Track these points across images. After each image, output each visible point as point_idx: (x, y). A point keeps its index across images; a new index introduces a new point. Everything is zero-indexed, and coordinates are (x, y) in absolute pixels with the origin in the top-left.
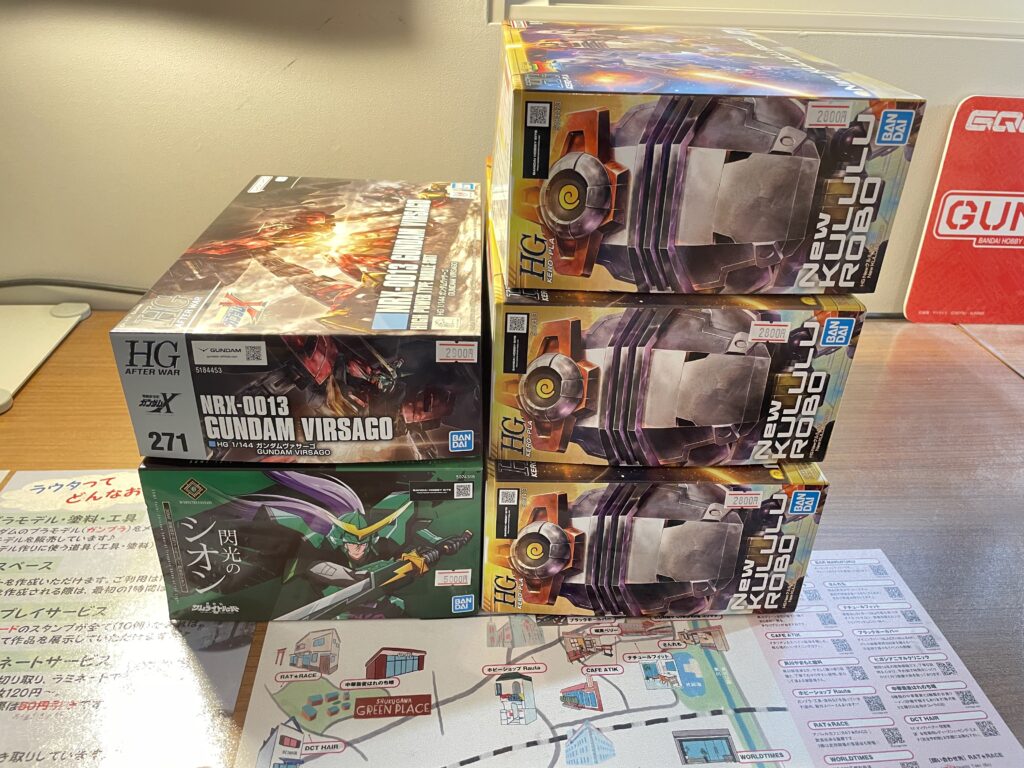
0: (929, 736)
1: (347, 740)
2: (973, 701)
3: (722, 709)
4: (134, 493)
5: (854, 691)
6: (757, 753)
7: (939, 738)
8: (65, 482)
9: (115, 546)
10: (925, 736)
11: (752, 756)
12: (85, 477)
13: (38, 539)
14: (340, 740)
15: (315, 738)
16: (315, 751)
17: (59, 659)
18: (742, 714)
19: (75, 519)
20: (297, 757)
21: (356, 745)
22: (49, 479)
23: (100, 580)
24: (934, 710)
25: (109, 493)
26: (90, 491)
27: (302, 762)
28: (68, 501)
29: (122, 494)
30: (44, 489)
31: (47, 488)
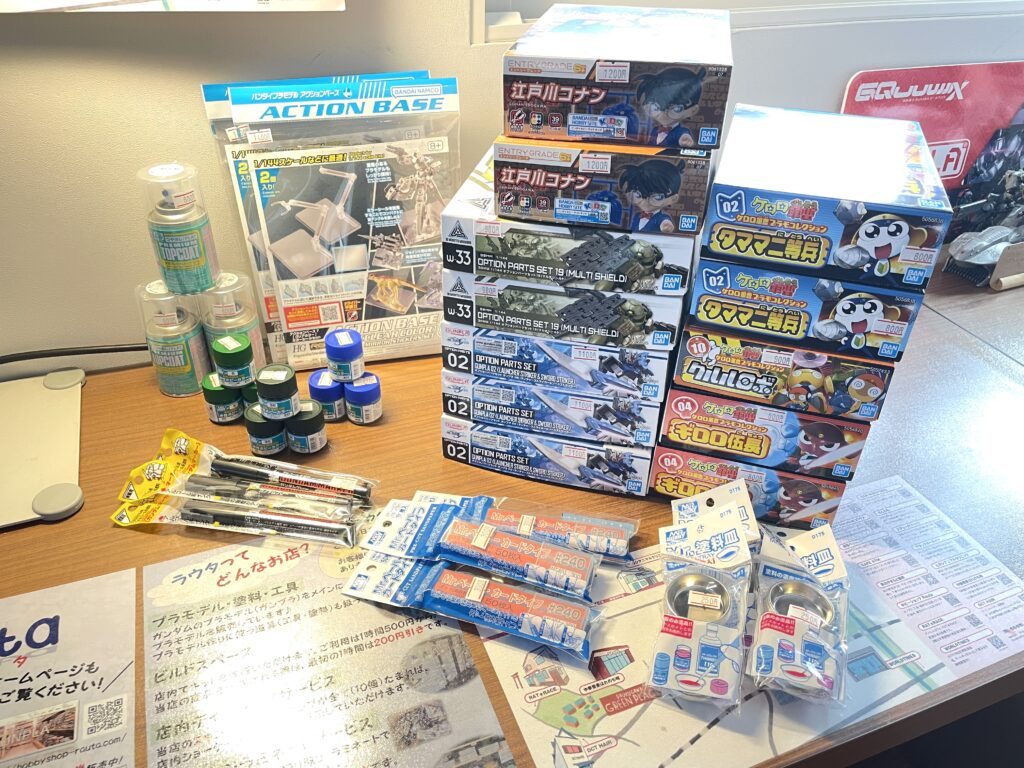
0: (995, 615)
1: (615, 734)
2: (1010, 581)
3: (859, 632)
4: (278, 562)
5: (935, 594)
6: (898, 659)
7: (1001, 614)
8: (203, 566)
9: (297, 617)
10: (993, 615)
11: (897, 662)
12: (217, 556)
13: (219, 630)
14: (611, 736)
15: (590, 740)
16: (596, 751)
18: (875, 633)
19: (240, 600)
20: (586, 760)
21: (624, 736)
22: (184, 567)
23: (308, 653)
24: (988, 594)
25: (253, 567)
26: (234, 570)
27: (592, 763)
28: (219, 584)
29: (266, 564)
30: (185, 578)
31: (187, 576)
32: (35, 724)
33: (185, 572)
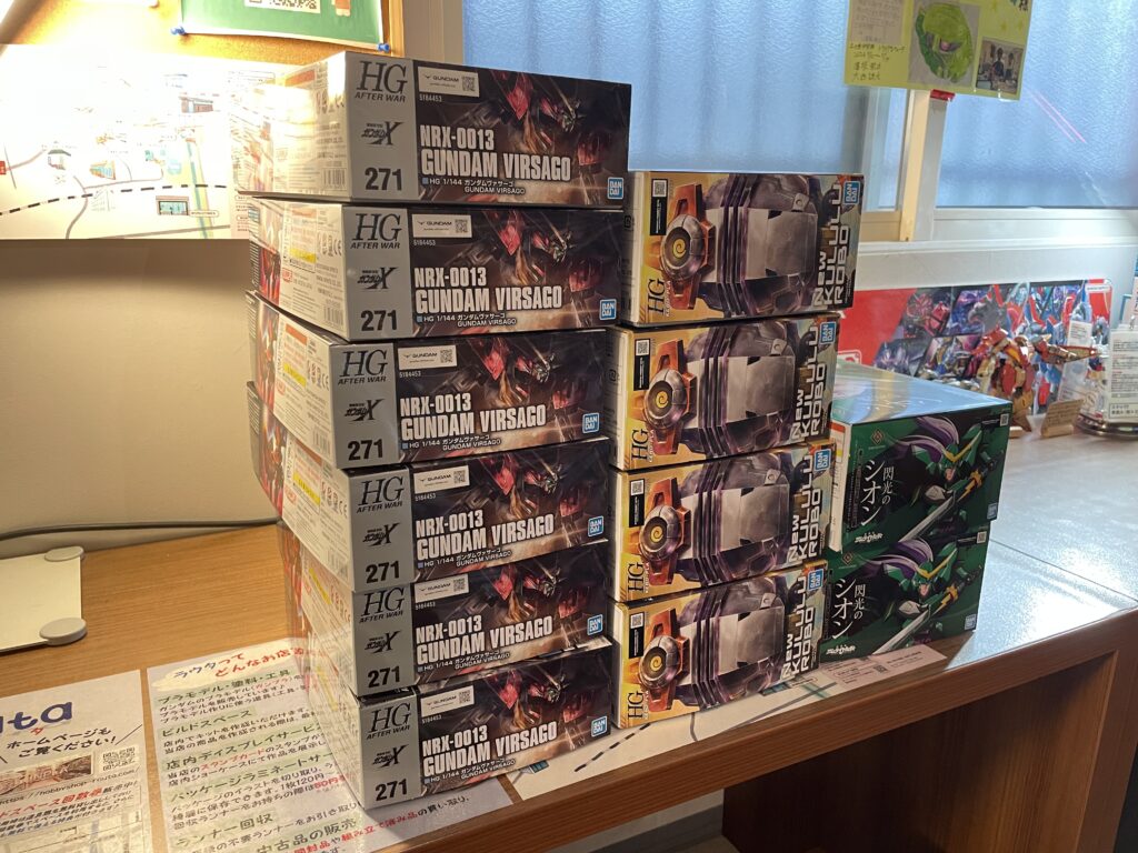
4: (271, 660)
8: (203, 665)
9: (290, 690)
12: (216, 658)
13: (219, 702)
17: (317, 757)
19: (238, 684)
22: (186, 666)
23: (301, 710)
25: (249, 664)
26: (231, 666)
28: (217, 675)
29: (260, 660)
30: (186, 674)
31: (188, 672)
32: (54, 768)
33: (186, 670)
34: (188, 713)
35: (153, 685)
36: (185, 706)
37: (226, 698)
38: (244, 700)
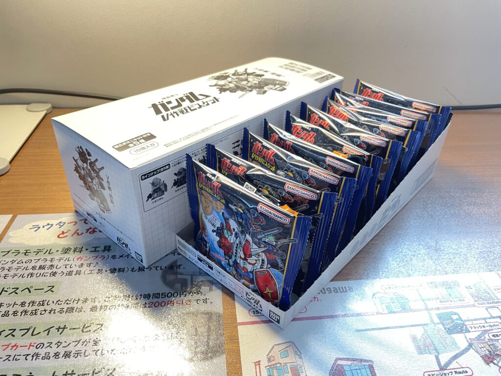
8: (55, 222)
13: (41, 267)
19: (66, 250)
23: (94, 300)
25: (88, 230)
28: (58, 237)
30: (39, 228)
31: (41, 227)
33: (41, 223)
34: (12, 272)
35: (10, 233)
36: (15, 265)
37: (48, 263)
38: (59, 271)
